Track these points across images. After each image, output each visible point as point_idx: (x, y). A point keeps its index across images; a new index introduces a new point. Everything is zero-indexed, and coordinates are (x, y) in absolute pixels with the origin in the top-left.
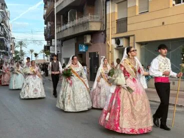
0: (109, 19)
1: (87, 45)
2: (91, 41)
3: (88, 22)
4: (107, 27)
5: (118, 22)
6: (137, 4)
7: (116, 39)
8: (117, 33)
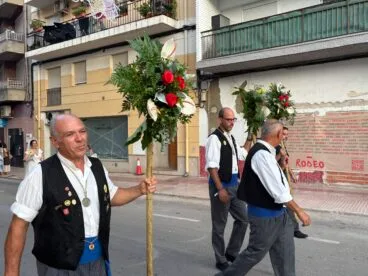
0: (37, 88)
1: (6, 120)
2: (12, 115)
3: (6, 89)
4: (35, 98)
5: (50, 92)
6: (73, 73)
7: (46, 112)
8: (48, 106)
